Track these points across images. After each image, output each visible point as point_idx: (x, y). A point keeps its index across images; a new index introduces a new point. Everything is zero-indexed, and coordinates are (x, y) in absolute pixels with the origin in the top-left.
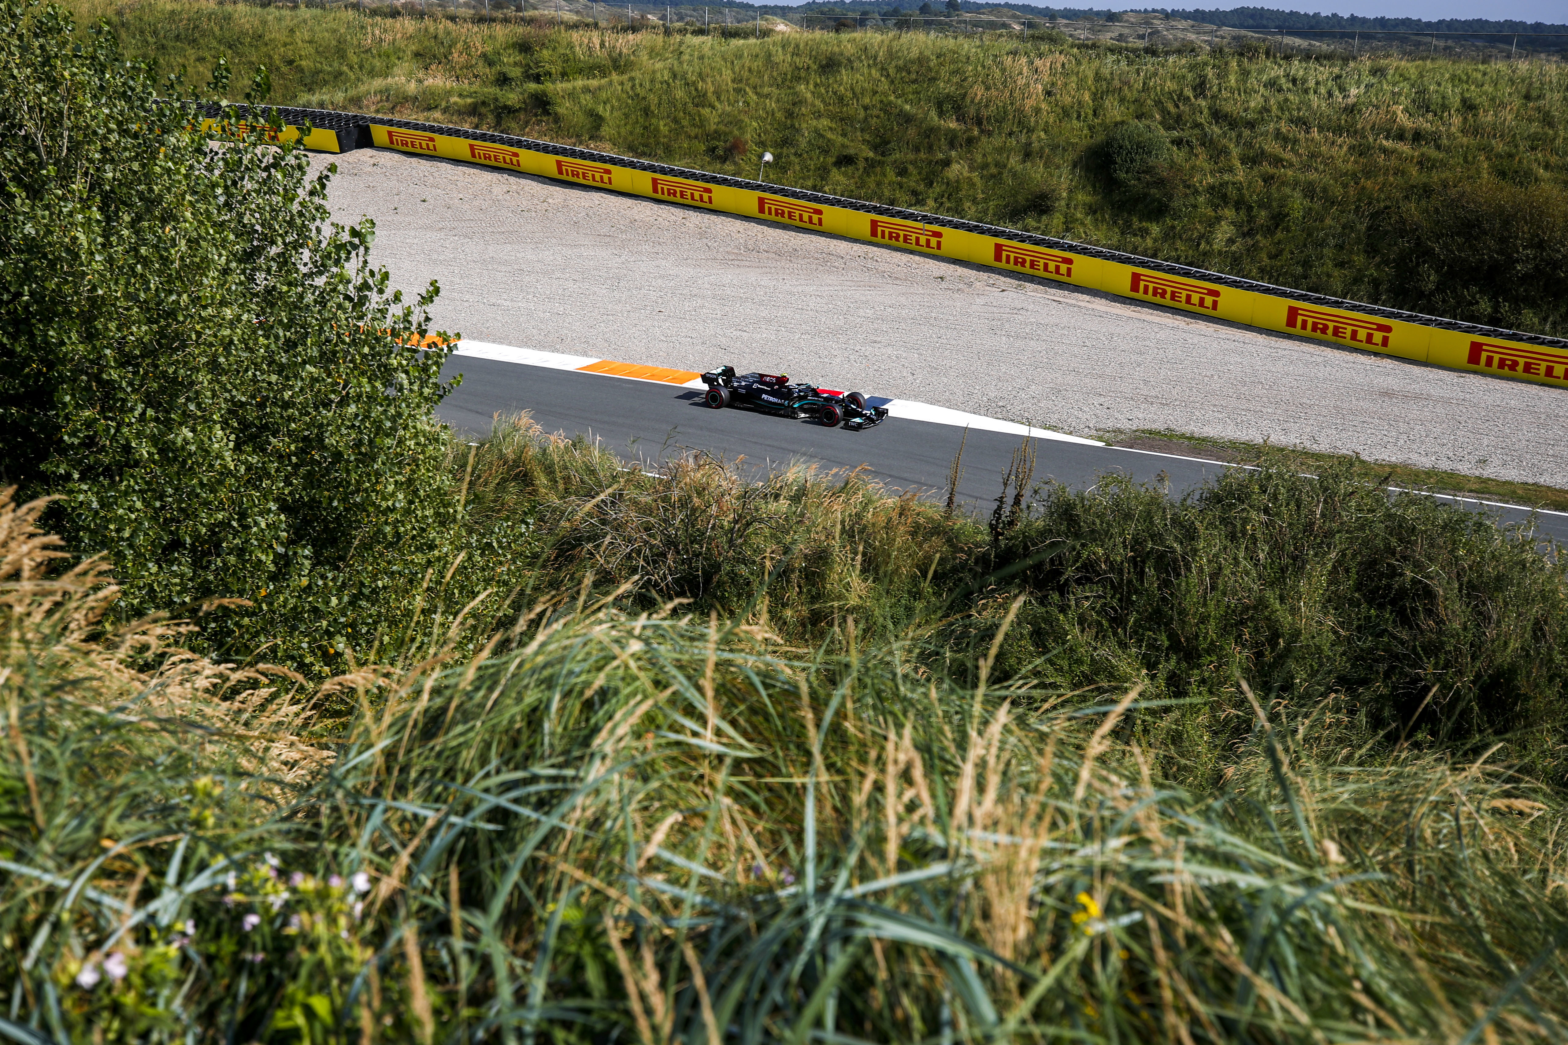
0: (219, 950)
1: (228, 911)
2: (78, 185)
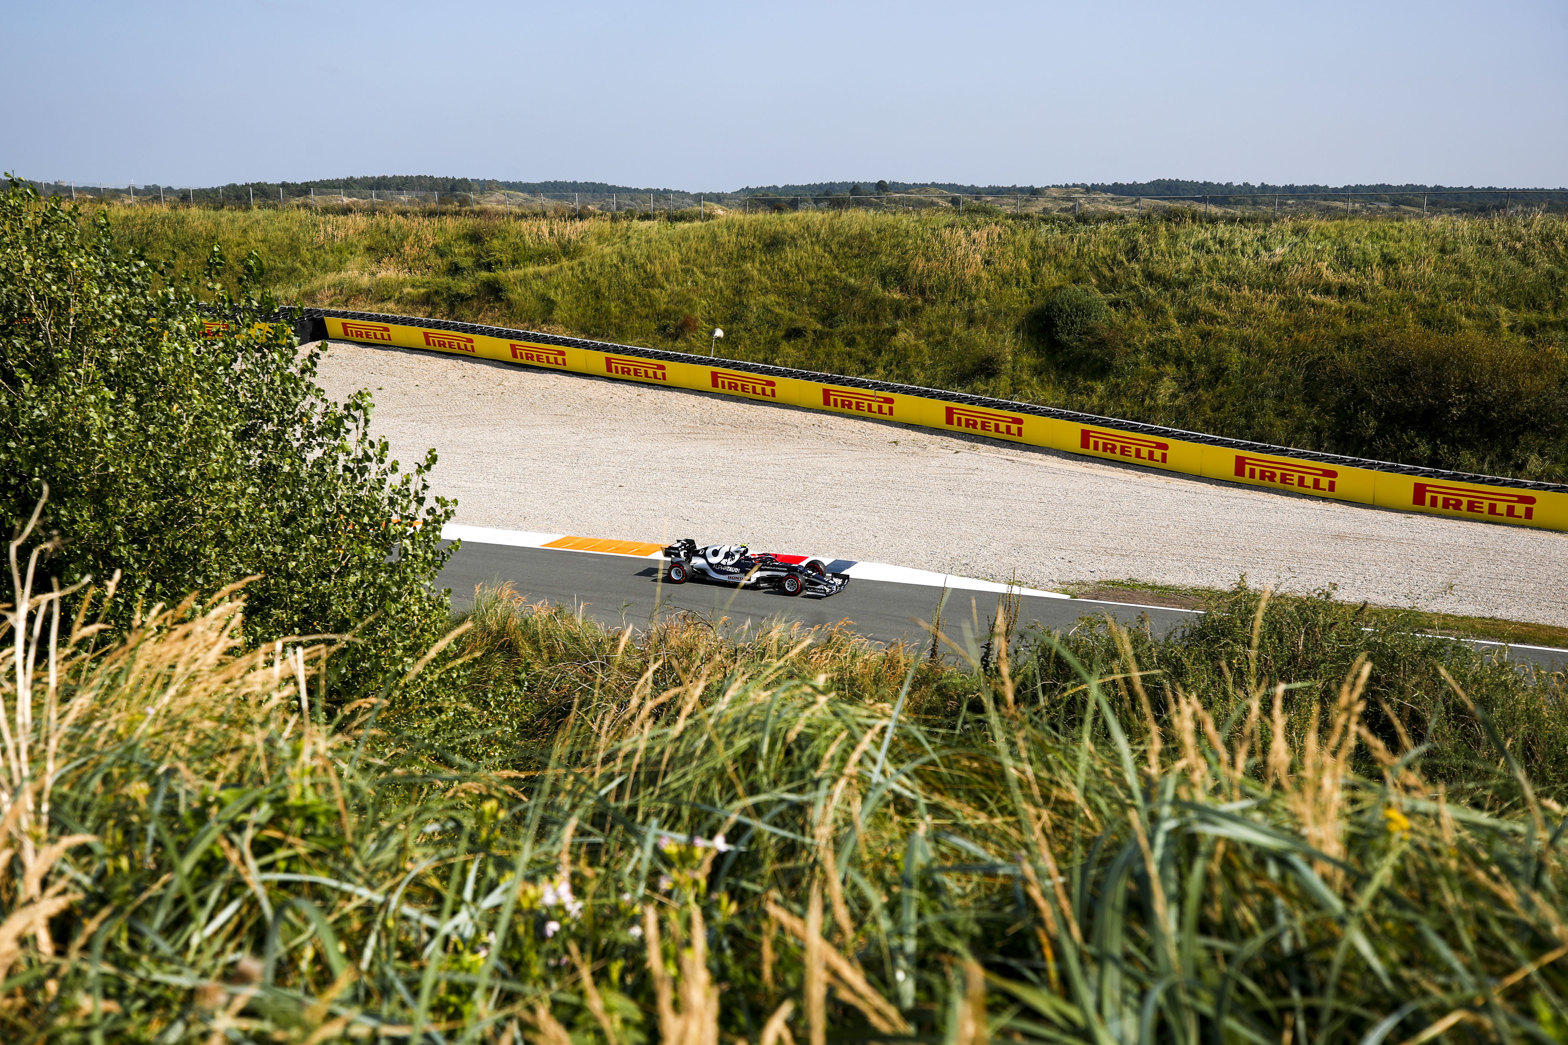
2: (87, 367)
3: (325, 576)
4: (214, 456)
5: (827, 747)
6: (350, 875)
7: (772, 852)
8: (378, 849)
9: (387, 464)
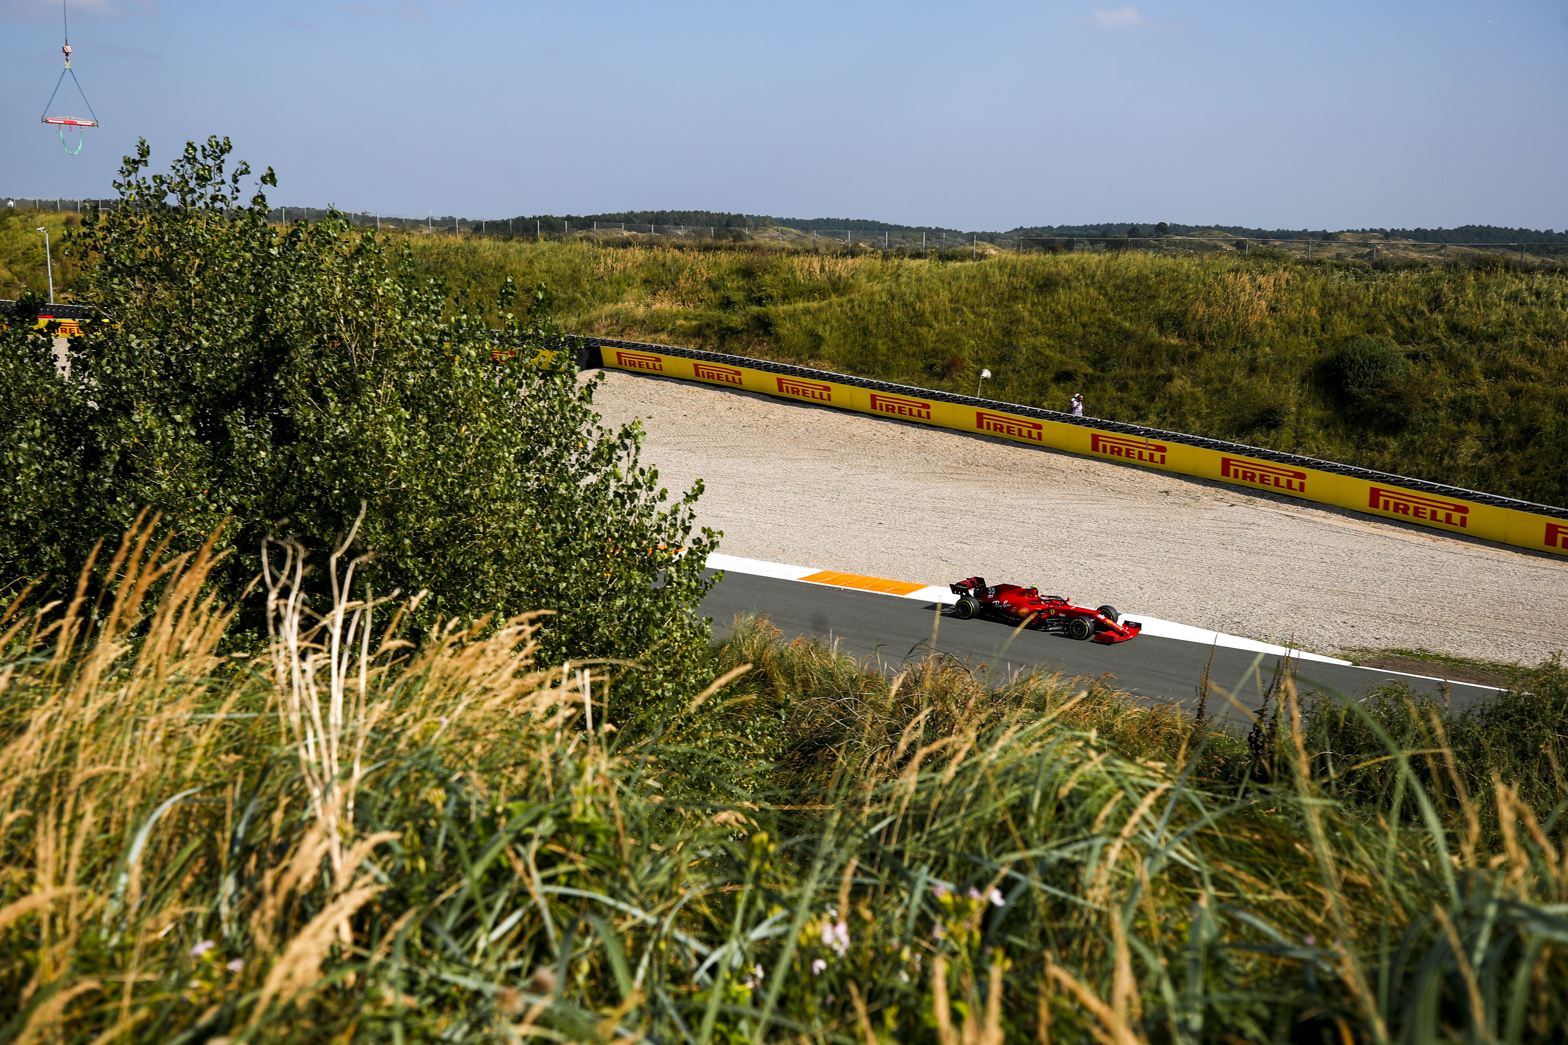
3: (593, 598)
4: (496, 477)
5: (1100, 807)
6: (626, 895)
7: (1042, 911)
8: (653, 872)
9: (656, 492)
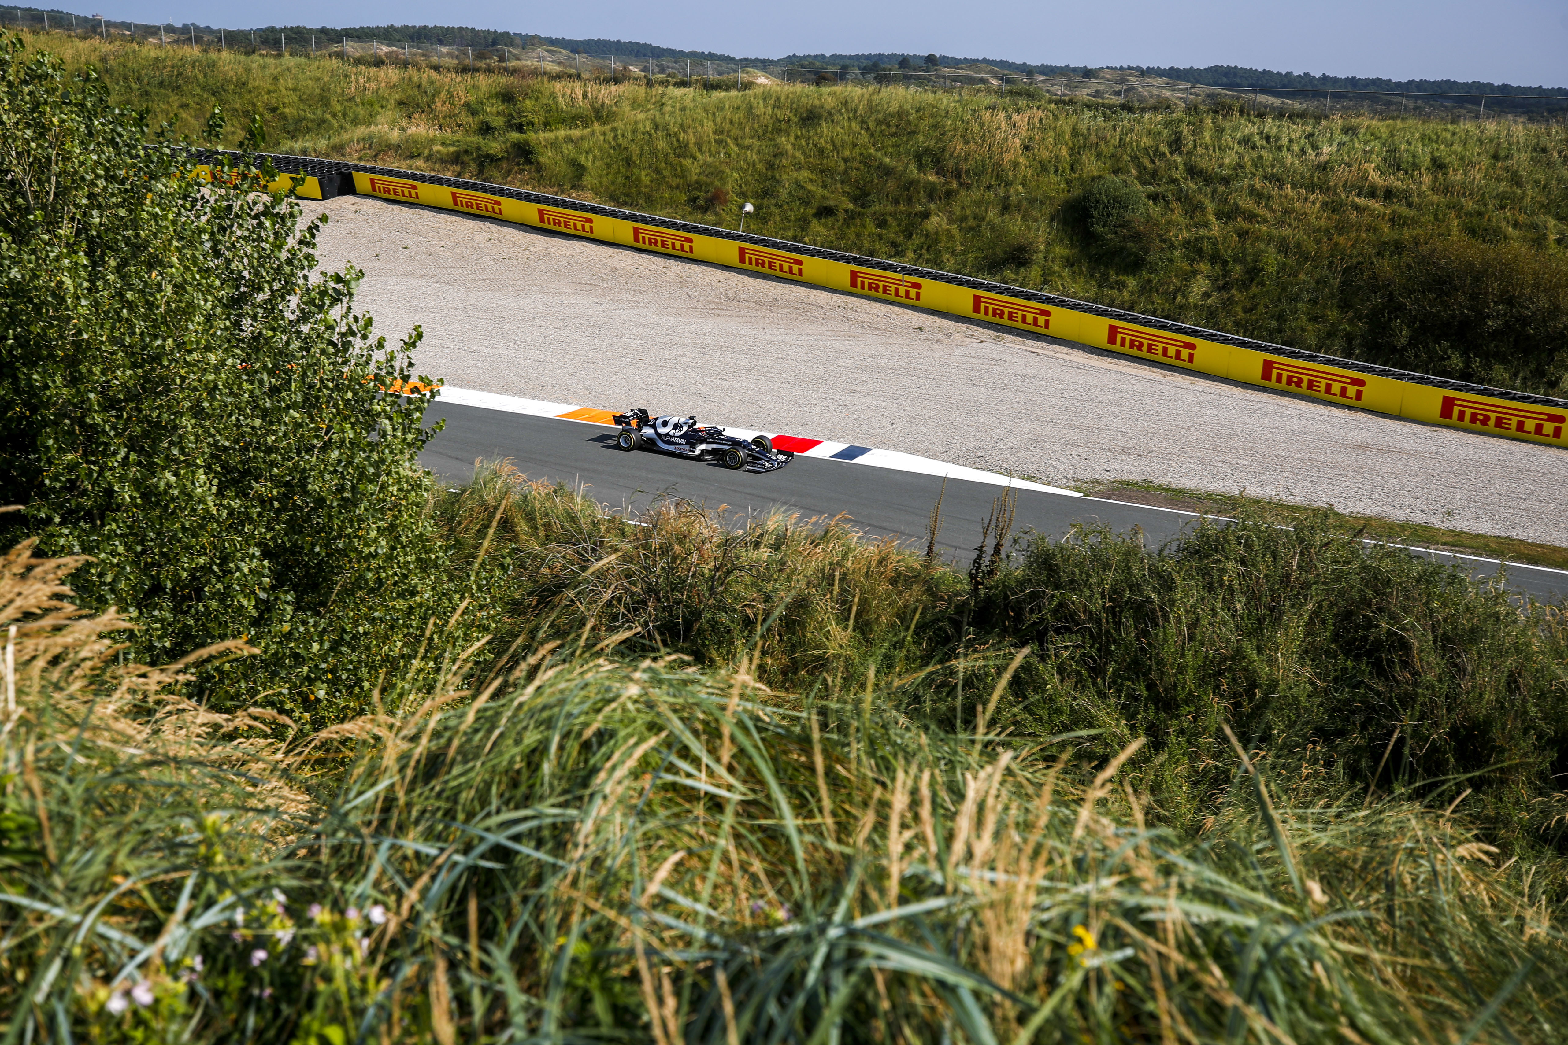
0: (226, 985)
1: (235, 947)
2: (65, 230)
3: (309, 450)
6: (47, 891)
9: (372, 340)
